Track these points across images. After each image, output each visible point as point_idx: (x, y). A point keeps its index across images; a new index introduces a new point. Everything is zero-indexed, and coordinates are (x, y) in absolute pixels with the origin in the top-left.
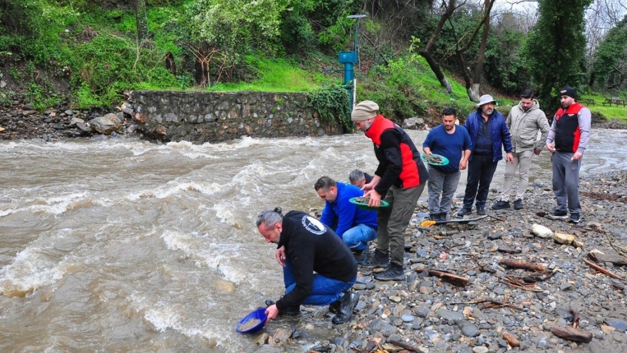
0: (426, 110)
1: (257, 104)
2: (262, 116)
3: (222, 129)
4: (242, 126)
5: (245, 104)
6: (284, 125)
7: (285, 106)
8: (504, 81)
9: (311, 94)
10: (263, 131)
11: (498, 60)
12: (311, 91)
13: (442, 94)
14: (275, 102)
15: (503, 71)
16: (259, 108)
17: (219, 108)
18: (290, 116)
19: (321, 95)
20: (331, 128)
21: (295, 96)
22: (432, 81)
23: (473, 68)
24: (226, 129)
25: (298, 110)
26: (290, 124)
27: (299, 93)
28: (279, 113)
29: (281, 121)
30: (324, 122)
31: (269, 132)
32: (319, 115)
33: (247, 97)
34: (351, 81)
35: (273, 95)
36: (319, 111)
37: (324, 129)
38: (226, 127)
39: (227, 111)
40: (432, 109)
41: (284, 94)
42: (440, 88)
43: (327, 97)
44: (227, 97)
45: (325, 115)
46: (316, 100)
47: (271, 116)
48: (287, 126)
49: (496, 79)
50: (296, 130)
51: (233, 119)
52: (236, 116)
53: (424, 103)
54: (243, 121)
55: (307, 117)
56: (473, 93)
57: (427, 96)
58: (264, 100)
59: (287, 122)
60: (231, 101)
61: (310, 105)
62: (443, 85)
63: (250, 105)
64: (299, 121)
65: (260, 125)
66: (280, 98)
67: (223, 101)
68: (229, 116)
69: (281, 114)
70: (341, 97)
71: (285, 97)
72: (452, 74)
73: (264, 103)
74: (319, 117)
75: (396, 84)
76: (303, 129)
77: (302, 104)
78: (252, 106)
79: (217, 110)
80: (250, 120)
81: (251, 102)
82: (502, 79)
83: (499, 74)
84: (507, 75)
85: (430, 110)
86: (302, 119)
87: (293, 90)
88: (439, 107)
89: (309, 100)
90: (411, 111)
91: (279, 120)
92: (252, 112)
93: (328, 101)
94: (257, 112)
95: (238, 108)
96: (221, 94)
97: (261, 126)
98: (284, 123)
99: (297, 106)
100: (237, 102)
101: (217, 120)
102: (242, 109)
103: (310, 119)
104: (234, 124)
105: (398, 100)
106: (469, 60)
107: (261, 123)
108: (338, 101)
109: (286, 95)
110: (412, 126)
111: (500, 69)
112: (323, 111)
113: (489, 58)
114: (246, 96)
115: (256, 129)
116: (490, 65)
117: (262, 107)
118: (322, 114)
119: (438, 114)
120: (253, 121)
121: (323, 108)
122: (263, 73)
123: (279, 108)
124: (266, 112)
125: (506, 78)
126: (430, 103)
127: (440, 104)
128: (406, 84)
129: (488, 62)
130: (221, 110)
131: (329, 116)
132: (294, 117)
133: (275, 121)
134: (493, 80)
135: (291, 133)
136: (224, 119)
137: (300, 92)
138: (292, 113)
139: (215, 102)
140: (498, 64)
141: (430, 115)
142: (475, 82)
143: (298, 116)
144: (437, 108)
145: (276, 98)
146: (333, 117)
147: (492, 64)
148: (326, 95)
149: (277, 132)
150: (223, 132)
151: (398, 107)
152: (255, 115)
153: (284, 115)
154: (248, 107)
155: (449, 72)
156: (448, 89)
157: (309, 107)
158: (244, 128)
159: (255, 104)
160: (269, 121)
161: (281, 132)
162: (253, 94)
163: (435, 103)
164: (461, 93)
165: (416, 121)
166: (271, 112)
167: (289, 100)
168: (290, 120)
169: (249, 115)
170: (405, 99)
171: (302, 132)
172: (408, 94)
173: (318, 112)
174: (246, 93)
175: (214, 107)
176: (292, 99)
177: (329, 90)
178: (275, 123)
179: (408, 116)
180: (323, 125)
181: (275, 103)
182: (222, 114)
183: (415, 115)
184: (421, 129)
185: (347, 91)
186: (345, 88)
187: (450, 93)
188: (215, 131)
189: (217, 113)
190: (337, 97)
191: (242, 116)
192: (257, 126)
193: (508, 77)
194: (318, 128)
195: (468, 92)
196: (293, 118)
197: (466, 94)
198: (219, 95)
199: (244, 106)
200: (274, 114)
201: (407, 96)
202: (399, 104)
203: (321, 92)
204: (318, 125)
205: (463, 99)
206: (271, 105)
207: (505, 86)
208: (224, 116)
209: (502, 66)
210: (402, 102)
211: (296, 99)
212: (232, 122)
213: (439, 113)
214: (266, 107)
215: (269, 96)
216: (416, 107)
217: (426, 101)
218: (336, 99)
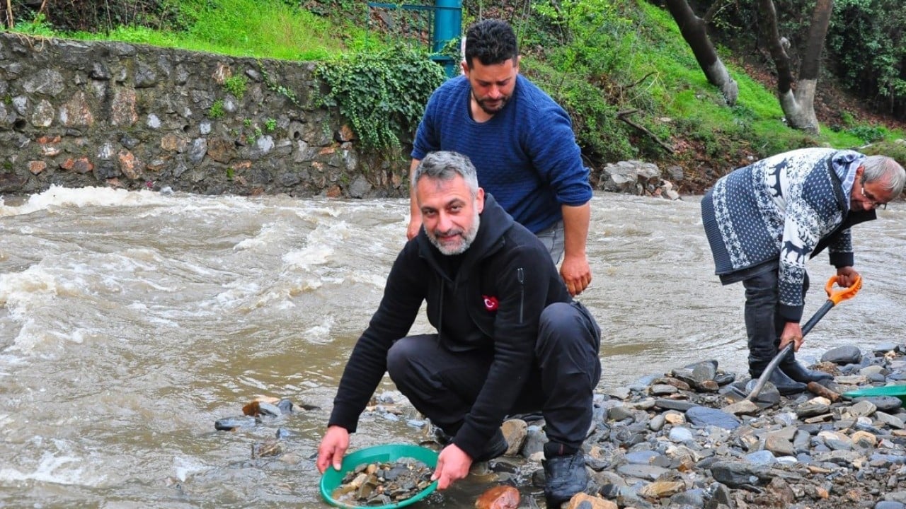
0: (667, 145)
1: (161, 86)
2: (174, 125)
3: (39, 158)
4: (107, 151)
5: (120, 83)
6: (248, 159)
7: (251, 102)
8: (885, 79)
9: (333, 68)
10: (177, 172)
11: (868, 19)
12: (332, 62)
13: (710, 105)
14: (219, 87)
15: (882, 51)
16: (167, 100)
17: (28, 87)
18: (266, 131)
19: (361, 72)
20: (390, 175)
21: (282, 69)
22: (682, 70)
23: (796, 41)
24: (53, 157)
25: (292, 114)
26: (265, 157)
27: (295, 65)
28: (230, 121)
29: (237, 144)
30: (371, 154)
31: (197, 177)
32: (355, 133)
33: (127, 62)
34: (454, 41)
35: (212, 62)
36: (356, 122)
37: (369, 177)
38: (51, 151)
39: (56, 101)
40: (683, 143)
41: (249, 63)
42: (704, 91)
43: (380, 80)
44: (57, 58)
45: (373, 134)
46: (346, 88)
47: (206, 128)
48: (254, 161)
49: (859, 72)
50: (283, 176)
51: (77, 128)
52: (88, 117)
53: (659, 125)
54: (113, 134)
55: (316, 139)
56: (797, 106)
57: (669, 107)
58: (183, 76)
59: (257, 148)
60: (71, 69)
61: (329, 101)
62: (714, 81)
63: (138, 87)
64: (294, 149)
65: (167, 152)
66: (234, 74)
67: (42, 65)
68: (64, 118)
69: (236, 123)
70: (422, 86)
71: (252, 72)
72: (736, 59)
73: (183, 84)
74: (355, 141)
75: (584, 69)
76: (305, 174)
77: (302, 98)
78: (142, 91)
79: (21, 92)
80: (136, 135)
81: (139, 79)
82: (879, 73)
83: (871, 58)
84: (893, 60)
85: (677, 146)
86: (302, 145)
87: (278, 54)
88: (703, 138)
89: (326, 88)
90: (626, 143)
91: (231, 140)
92: (142, 111)
93: (384, 94)
94: (161, 112)
95: (94, 94)
96: (37, 42)
97: (172, 156)
98: (245, 151)
99: (289, 103)
100: (91, 75)
101: (19, 125)
102: (108, 97)
103: (329, 145)
104: (80, 142)
105: (589, 111)
106: (787, 19)
107: (172, 147)
108: (413, 98)
109: (252, 67)
110: (628, 184)
111: (874, 45)
112: (366, 123)
113: (843, 12)
114: (122, 58)
115: (156, 163)
116: (844, 34)
117: (175, 96)
118: (364, 133)
119: (699, 156)
120: (148, 138)
121: (367, 112)
122: (195, 14)
123: (230, 106)
124: (188, 112)
125: (890, 68)
126: (678, 125)
127: (706, 129)
128: (611, 67)
129: (842, 26)
130: (37, 97)
131: (384, 139)
132: (278, 135)
133: (214, 141)
134: (853, 75)
135: (267, 183)
136: (47, 123)
137: (300, 63)
138: (271, 123)
139: (13, 65)
140: (869, 30)
141: (678, 160)
142: (805, 75)
143: (292, 134)
144: (697, 140)
145: (221, 75)
146: (395, 139)
147: (851, 31)
148: (377, 75)
149: (224, 176)
150: (42, 165)
151: (588, 131)
152: (154, 121)
153: (246, 127)
154: (132, 95)
155: (730, 53)
156: (725, 94)
157: (324, 108)
158: (114, 159)
159: (153, 86)
160: (199, 141)
161: (237, 178)
162: (148, 53)
163: (694, 126)
164: (762, 106)
165: (639, 170)
166: (205, 116)
167: (262, 81)
168: (266, 144)
169: (134, 118)
170: (607, 109)
171: (301, 181)
172: (618, 96)
173: (351, 126)
174: (123, 49)
175: (11, 81)
176: (272, 79)
177: (388, 61)
178: (216, 148)
179: (616, 158)
180: (366, 167)
181: (221, 90)
182: (41, 108)
183: (636, 157)
184: (653, 194)
185: (439, 68)
186: (437, 61)
187: (730, 104)
188: (14, 159)
189: (20, 102)
190: (412, 85)
191: (108, 119)
192: (160, 155)
193: (895, 67)
194: (351, 173)
195: (784, 104)
196: (276, 140)
197: (778, 111)
198: (27, 46)
199: (117, 91)
200: (214, 120)
201: (614, 101)
202: (591, 123)
203: (362, 66)
204: (352, 164)
205: (770, 123)
206: (204, 94)
207: (885, 92)
208: (48, 114)
209: (879, 36)
210: (600, 118)
211: (284, 83)
212: (73, 136)
213: (704, 152)
214: (190, 98)
215: (201, 67)
216: (638, 135)
217: (668, 120)
218: (407, 89)
